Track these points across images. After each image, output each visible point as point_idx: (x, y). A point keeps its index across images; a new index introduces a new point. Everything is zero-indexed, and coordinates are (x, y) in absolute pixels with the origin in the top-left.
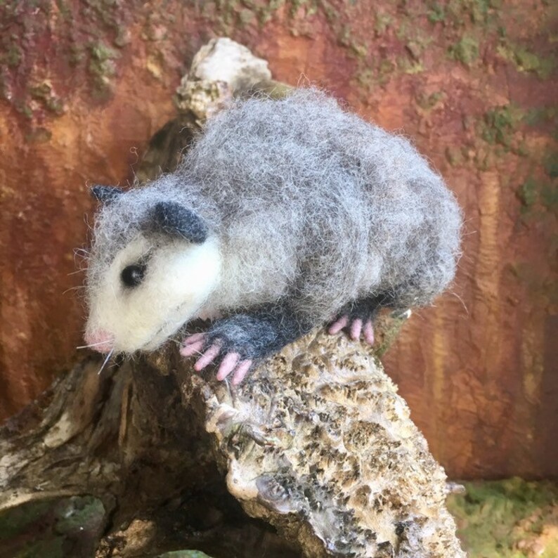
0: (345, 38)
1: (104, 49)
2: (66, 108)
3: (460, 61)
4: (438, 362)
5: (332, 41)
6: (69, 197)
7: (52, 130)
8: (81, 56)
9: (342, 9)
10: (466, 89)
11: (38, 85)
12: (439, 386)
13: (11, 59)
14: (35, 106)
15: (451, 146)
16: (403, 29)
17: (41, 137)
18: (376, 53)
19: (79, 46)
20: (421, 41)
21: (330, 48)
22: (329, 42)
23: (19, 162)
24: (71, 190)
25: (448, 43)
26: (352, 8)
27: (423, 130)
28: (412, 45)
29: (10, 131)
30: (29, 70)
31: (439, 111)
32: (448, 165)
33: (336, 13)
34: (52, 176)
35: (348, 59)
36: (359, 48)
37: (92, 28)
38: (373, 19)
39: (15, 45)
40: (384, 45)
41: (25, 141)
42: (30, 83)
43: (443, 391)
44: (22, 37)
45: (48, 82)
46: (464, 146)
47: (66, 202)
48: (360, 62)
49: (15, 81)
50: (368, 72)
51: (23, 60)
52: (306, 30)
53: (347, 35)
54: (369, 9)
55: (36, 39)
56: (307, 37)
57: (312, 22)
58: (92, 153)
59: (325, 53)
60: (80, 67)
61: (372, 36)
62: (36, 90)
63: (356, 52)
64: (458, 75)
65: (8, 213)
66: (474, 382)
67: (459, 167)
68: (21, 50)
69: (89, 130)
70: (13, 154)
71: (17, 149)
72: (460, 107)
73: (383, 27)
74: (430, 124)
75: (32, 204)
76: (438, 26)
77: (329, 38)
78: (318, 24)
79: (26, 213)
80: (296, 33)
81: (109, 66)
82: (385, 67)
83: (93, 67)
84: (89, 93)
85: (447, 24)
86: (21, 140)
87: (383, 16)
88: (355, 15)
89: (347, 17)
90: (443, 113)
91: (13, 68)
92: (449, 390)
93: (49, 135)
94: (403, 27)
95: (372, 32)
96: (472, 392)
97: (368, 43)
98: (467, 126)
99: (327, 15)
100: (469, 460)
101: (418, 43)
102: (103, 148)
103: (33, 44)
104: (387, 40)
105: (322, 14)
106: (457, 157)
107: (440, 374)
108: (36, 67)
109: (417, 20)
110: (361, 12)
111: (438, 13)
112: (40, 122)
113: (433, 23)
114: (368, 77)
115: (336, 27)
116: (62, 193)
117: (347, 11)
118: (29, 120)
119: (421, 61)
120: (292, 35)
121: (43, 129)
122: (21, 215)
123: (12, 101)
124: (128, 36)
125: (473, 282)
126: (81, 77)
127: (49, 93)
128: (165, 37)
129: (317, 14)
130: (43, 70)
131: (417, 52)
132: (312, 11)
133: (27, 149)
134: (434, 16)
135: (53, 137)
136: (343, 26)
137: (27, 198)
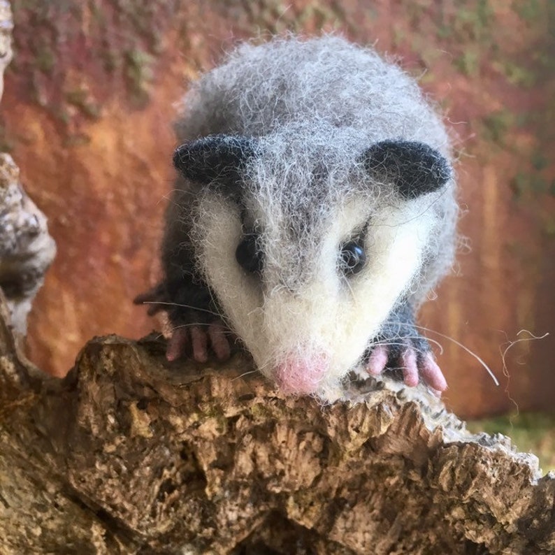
1: (142, 56)
2: (105, 113)
3: (462, 71)
6: (112, 201)
7: (91, 134)
8: (119, 63)
11: (75, 90)
13: (44, 64)
14: (72, 111)
17: (80, 142)
19: (114, 51)
23: (58, 166)
24: (114, 193)
26: (372, 23)
28: (424, 57)
29: (46, 137)
30: (62, 76)
34: (94, 179)
37: (128, 34)
39: (48, 50)
41: (64, 146)
42: (65, 88)
44: (54, 41)
45: (84, 87)
47: (109, 206)
51: (56, 65)
55: (68, 43)
58: (134, 158)
60: (118, 73)
61: (390, 47)
62: (72, 95)
64: (462, 84)
68: (55, 55)
69: (130, 135)
70: (52, 160)
71: (55, 153)
72: (464, 112)
73: (400, 41)
75: (75, 208)
76: (445, 42)
79: (69, 218)
81: (147, 72)
83: (131, 73)
84: (127, 98)
86: (59, 145)
91: (47, 72)
93: (88, 140)
95: (390, 44)
101: (430, 56)
103: (66, 48)
104: (403, 52)
108: (70, 72)
111: (444, 30)
112: (77, 126)
113: (440, 39)
116: (105, 198)
117: (367, 25)
118: (66, 125)
121: (82, 135)
122: (64, 220)
123: (47, 107)
124: (165, 42)
126: (118, 83)
127: (87, 99)
128: (201, 45)
130: (79, 75)
131: (428, 64)
132: (337, 24)
133: (65, 153)
134: (441, 33)
135: (93, 142)
137: (69, 204)
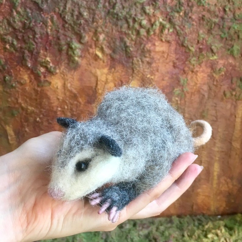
0: (185, 43)
1: (76, 45)
2: (58, 71)
3: (232, 54)
4: (215, 174)
5: (179, 44)
6: (60, 111)
7: (51, 81)
8: (65, 48)
9: (184, 30)
10: (234, 67)
11: (43, 60)
12: (215, 182)
13: (29, 47)
14: (42, 70)
15: (226, 90)
16: (210, 40)
17: (46, 84)
18: (198, 50)
19: (63, 42)
20: (217, 45)
21: (178, 47)
22: (178, 45)
23: (36, 95)
24: (61, 108)
25: (228, 47)
26: (188, 30)
27: (215, 83)
28: (213, 47)
29: (30, 81)
30: (38, 53)
31: (222, 75)
32: (224, 98)
33: (182, 32)
34: (52, 101)
35: (185, 52)
36: (191, 48)
37: (69, 34)
38: (197, 35)
39: (31, 41)
40: (201, 47)
41: (38, 86)
42: (39, 59)
43: (217, 184)
44: (34, 37)
45: (48, 59)
46: (231, 90)
47: (59, 113)
48: (191, 54)
49: (32, 58)
50: (194, 59)
51: (35, 48)
52: (168, 39)
53: (186, 42)
54: (196, 30)
55: (41, 38)
56: (168, 42)
57: (171, 35)
58: (71, 92)
59: (176, 49)
60: (64, 52)
61: (196, 42)
62: (42, 62)
63: (190, 50)
64: (231, 61)
65: (31, 118)
66: (229, 180)
67: (229, 98)
68: (34, 44)
69: (69, 81)
70: (33, 92)
71: (34, 89)
72: (231, 74)
73: (201, 39)
74: (218, 81)
75: (43, 114)
76: (225, 39)
77: (178, 43)
78: (174, 36)
79: (40, 118)
80: (164, 40)
81: (78, 52)
82: (201, 57)
83: (70, 53)
84: (68, 64)
85: (228, 39)
86: (36, 85)
87: (202, 34)
88: (189, 33)
89: (186, 34)
90: (224, 76)
91: (31, 52)
92: (219, 184)
93: (50, 83)
94: (210, 39)
95: (197, 41)
96: (227, 184)
97: (195, 46)
98: (233, 82)
99: (177, 33)
100: (224, 208)
101: (216, 46)
102: (75, 89)
103: (40, 40)
104: (202, 44)
105: (175, 32)
106: (228, 95)
107: (216, 178)
108: (42, 51)
109: (216, 36)
110: (192, 31)
111: (225, 34)
112: (45, 77)
113: (222, 38)
114: (194, 60)
115: (181, 38)
116: (57, 109)
117: (186, 31)
118: (40, 77)
119: (216, 55)
120: (162, 40)
121: (47, 81)
122: (38, 119)
123: (31, 68)
124: (87, 38)
125: (231, 143)
126: (64, 57)
127: (49, 64)
128: (104, 39)
129: (173, 32)
130: (45, 53)
131: (215, 50)
132: (171, 30)
133: (39, 89)
134: (223, 35)
135: (52, 84)
136: (184, 38)
137: (41, 111)
